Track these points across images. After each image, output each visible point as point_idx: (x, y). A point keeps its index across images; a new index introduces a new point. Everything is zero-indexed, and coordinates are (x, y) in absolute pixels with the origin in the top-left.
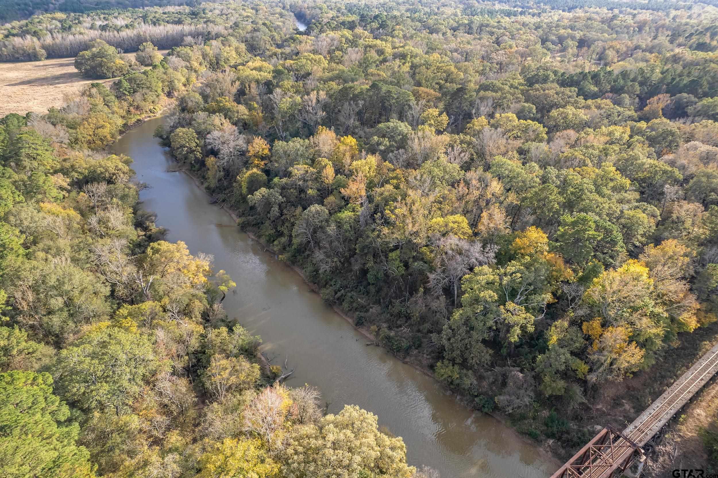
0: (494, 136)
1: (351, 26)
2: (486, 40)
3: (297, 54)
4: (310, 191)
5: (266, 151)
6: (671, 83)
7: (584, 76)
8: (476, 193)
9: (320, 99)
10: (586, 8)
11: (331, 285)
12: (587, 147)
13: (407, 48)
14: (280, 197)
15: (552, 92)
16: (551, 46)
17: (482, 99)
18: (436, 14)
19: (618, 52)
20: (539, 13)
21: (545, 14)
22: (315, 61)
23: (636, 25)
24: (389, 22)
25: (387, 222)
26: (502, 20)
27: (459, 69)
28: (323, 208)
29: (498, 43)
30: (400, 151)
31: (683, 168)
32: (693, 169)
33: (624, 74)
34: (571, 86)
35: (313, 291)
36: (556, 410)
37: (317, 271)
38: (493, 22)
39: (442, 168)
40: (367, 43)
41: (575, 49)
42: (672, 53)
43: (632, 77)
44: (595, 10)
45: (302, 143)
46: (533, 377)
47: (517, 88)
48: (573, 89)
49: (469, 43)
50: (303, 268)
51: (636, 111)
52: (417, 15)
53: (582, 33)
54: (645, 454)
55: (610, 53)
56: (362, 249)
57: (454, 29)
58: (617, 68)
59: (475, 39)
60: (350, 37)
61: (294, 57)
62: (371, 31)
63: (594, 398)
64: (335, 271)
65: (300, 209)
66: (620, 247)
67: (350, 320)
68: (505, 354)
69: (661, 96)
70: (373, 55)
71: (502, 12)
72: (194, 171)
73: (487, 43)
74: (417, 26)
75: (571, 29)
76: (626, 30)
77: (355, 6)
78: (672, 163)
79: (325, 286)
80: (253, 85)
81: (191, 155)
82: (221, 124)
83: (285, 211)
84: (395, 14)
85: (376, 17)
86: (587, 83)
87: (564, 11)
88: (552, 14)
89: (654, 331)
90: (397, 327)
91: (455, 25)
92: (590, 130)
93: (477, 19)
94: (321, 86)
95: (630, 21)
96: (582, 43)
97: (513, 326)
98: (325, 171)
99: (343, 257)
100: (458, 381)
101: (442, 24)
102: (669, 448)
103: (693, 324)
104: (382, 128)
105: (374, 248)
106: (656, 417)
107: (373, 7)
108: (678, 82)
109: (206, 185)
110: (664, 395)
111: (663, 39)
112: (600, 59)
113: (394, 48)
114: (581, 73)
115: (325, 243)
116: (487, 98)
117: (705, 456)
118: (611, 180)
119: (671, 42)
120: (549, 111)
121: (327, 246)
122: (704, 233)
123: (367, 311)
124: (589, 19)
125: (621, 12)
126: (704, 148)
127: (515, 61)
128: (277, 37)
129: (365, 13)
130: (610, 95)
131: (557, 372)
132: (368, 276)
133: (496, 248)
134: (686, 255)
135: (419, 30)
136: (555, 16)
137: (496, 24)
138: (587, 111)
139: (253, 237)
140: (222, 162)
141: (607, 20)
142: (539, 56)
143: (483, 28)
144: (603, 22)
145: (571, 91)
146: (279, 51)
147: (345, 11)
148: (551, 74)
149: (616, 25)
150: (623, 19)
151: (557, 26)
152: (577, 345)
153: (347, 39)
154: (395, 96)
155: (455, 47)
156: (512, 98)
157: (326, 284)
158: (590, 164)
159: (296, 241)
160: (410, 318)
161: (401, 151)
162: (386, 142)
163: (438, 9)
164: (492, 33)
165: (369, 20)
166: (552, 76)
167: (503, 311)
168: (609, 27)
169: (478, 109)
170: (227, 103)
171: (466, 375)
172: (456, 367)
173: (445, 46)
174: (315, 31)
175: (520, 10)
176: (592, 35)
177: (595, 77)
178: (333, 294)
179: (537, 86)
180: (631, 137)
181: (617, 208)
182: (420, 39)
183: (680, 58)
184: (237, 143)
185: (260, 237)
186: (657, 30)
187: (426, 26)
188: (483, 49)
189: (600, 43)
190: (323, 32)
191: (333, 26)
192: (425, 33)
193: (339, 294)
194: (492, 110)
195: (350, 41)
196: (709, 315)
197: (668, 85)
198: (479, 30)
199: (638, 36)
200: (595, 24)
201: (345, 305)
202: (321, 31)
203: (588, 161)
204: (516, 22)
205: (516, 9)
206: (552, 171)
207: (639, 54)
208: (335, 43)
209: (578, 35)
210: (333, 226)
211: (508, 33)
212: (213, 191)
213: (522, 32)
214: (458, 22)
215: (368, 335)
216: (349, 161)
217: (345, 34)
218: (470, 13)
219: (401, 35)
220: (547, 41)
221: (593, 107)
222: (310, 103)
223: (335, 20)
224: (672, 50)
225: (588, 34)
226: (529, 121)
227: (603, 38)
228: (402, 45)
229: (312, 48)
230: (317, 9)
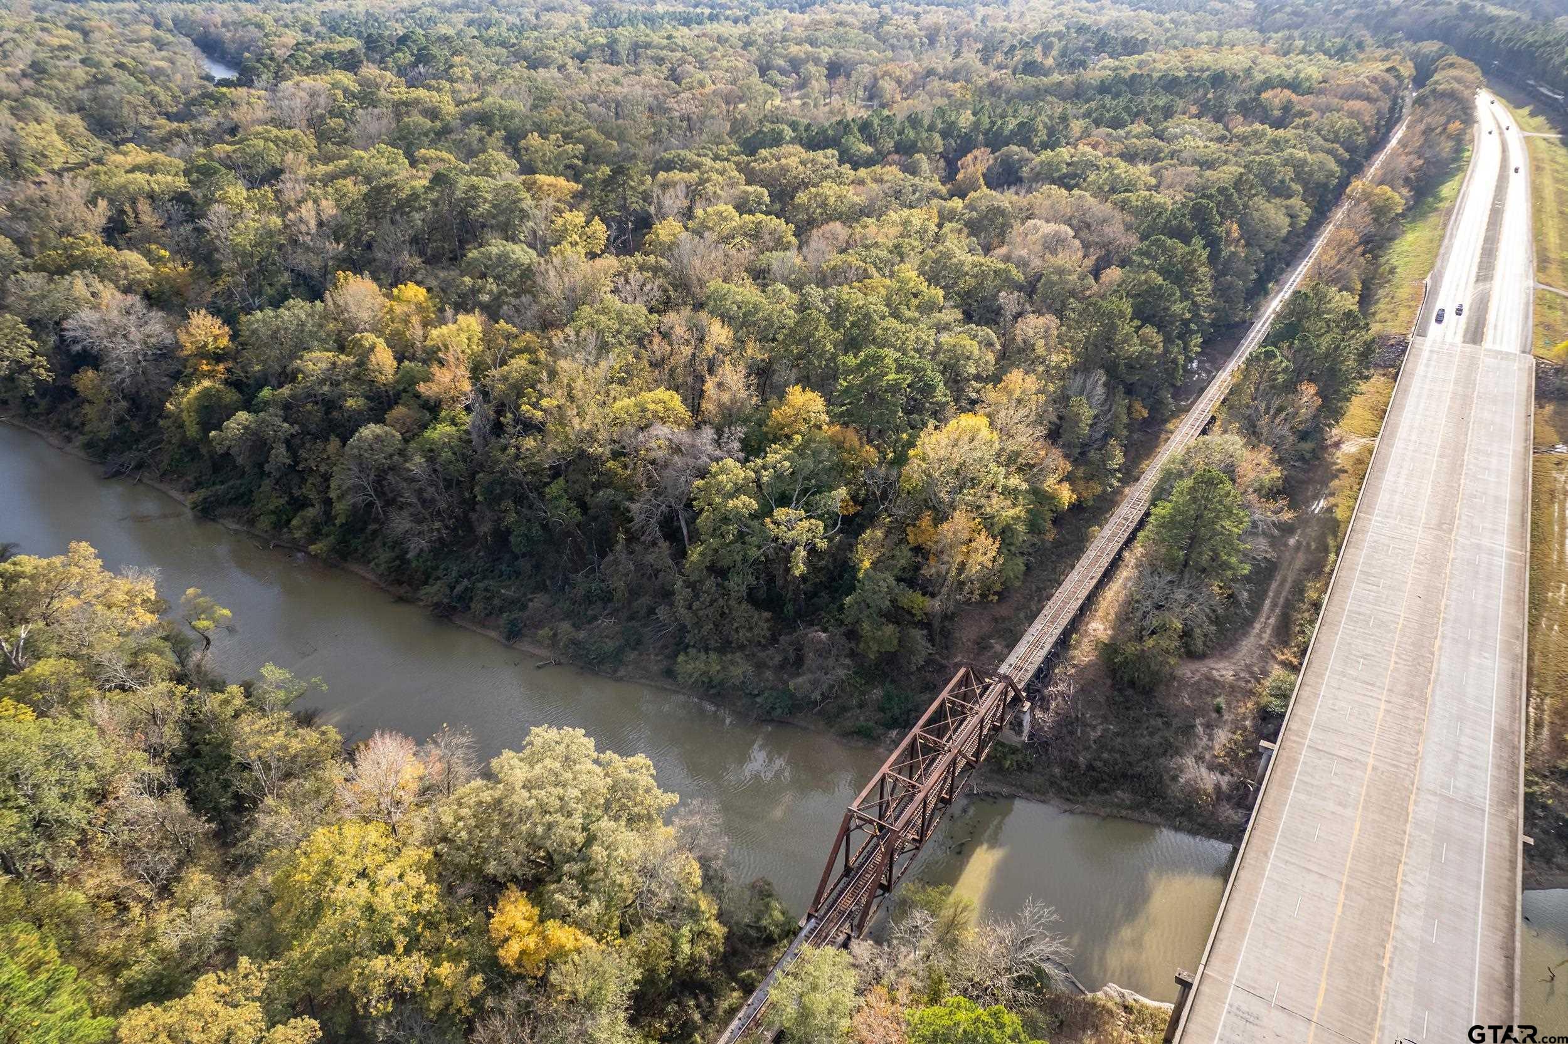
0: (701, 249)
1: (350, 63)
2: (651, 75)
3: (233, 131)
4: (350, 403)
5: (224, 342)
6: (991, 129)
7: (844, 127)
8: (687, 351)
9: (324, 218)
10: (832, 4)
11: (438, 578)
12: (867, 247)
13: (489, 100)
14: (286, 425)
15: (793, 161)
16: (779, 78)
17: (665, 186)
18: (535, 28)
19: (899, 82)
20: (747, 17)
21: (756, 19)
22: (285, 142)
23: (922, 33)
24: (434, 50)
25: (529, 427)
26: (675, 34)
27: (608, 135)
28: (387, 428)
29: (677, 80)
30: (523, 299)
31: (1022, 264)
32: (1036, 263)
33: (914, 121)
34: (827, 147)
35: (401, 599)
36: (893, 681)
37: (402, 558)
38: (656, 38)
39: (613, 315)
40: (396, 97)
41: (824, 83)
42: (986, 80)
43: (926, 122)
44: (849, 8)
45: (309, 310)
46: (845, 634)
47: (728, 160)
48: (829, 152)
49: (616, 82)
50: (369, 562)
51: (943, 183)
52: (492, 31)
53: (831, 51)
54: (1028, 698)
55: (886, 85)
56: (488, 490)
57: (581, 58)
58: (901, 109)
59: (626, 74)
60: (355, 87)
61: (227, 137)
62: (399, 70)
63: (947, 648)
64: (441, 550)
65: (334, 443)
66: (941, 394)
67: (493, 634)
68: (792, 613)
69: (976, 152)
70: (416, 119)
71: (673, 16)
72: (37, 416)
73: (655, 81)
74: (500, 56)
75: (811, 45)
76: (906, 43)
77: (342, 16)
78: (1007, 259)
79: (426, 583)
80: (144, 206)
81: (23, 377)
82: (93, 294)
83: (303, 454)
84: (443, 32)
85: (403, 40)
86: (852, 139)
87: (791, 10)
88: (771, 17)
89: (1011, 512)
90: (589, 622)
91: (580, 48)
92: (870, 220)
93: (625, 34)
94: (318, 192)
95: (912, 27)
96: (834, 70)
97: (792, 548)
98: (372, 358)
99: (450, 518)
100: (721, 676)
101: (553, 48)
102: (1061, 687)
103: (1066, 495)
104: (475, 259)
105: (513, 483)
106: (1036, 645)
107: (388, 19)
108: (1000, 128)
109: (80, 440)
110: (1044, 612)
111: (971, 57)
112: (871, 98)
113: (459, 103)
114: (840, 123)
115: (409, 496)
116: (674, 184)
117: (1109, 682)
118: (915, 295)
119: (985, 61)
120: (792, 198)
121: (415, 500)
122: (1066, 360)
123: (524, 607)
124: (840, 24)
125: (895, 11)
126: (1049, 228)
127: (714, 111)
128: (164, 97)
129: (374, 32)
130: (896, 157)
131: (881, 613)
132: (512, 539)
133: (740, 431)
134: (1039, 392)
135: (508, 64)
136: (778, 20)
137: (665, 42)
138: (860, 189)
139: (235, 527)
140: (119, 377)
141: (872, 26)
142: (760, 99)
143: (640, 50)
144: (865, 30)
145: (826, 157)
146: (185, 127)
147: (324, 30)
148: (786, 128)
149: (888, 33)
150: (900, 22)
151: (784, 40)
152: (903, 562)
153: (346, 91)
154: (489, 197)
155: (590, 92)
156: (720, 179)
157: (428, 577)
158: (876, 274)
159: (340, 507)
160: (610, 600)
161: (525, 299)
162: (492, 285)
163: (537, 16)
164: (660, 61)
165: (389, 47)
166: (788, 133)
167: (772, 526)
168: (878, 37)
169: (660, 206)
170: (90, 249)
171: (732, 663)
172: (713, 656)
173: (568, 92)
174: (264, 77)
175: (707, 11)
176: (849, 53)
177: (865, 127)
178: (448, 591)
179: (764, 153)
180: (940, 226)
181: (929, 337)
182: (511, 81)
183: (1000, 88)
184: (147, 330)
185: (252, 522)
186: (959, 41)
187: (520, 55)
188: (648, 92)
189: (867, 69)
190: (286, 78)
191: (306, 63)
192: (519, 69)
193: (459, 589)
194: (686, 203)
195: (354, 96)
196: (1091, 483)
197: (986, 134)
198: (632, 57)
199: (930, 53)
200: (853, 33)
201: (477, 606)
202: (279, 77)
203: (872, 270)
204: (704, 35)
205: (698, 10)
206: (815, 293)
207: (935, 84)
208: (322, 101)
209: (826, 54)
210: (418, 459)
211: (691, 59)
212: (106, 451)
213: (718, 54)
214: (585, 42)
215: (537, 651)
216: (419, 332)
217: (340, 81)
218: (606, 23)
219: (468, 76)
220: (769, 68)
221: (869, 181)
222: (303, 228)
223: (305, 51)
224: (987, 75)
225: (842, 53)
226: (758, 215)
227: (870, 59)
228: (475, 96)
229: (269, 114)
230: (251, 28)
